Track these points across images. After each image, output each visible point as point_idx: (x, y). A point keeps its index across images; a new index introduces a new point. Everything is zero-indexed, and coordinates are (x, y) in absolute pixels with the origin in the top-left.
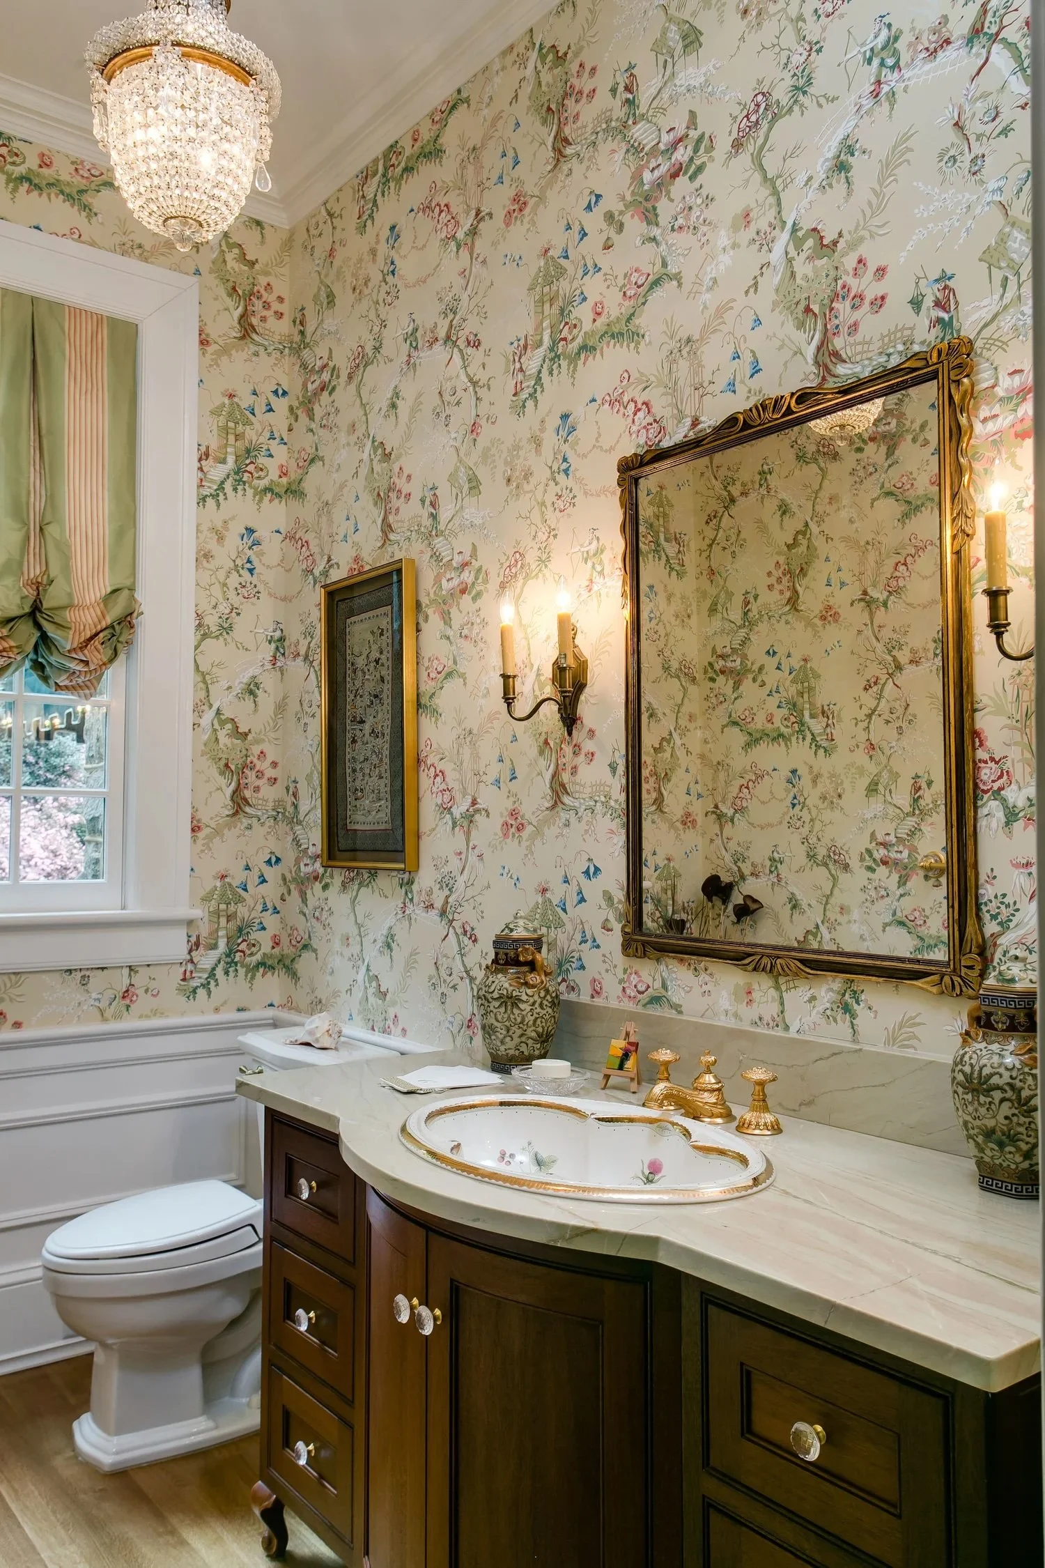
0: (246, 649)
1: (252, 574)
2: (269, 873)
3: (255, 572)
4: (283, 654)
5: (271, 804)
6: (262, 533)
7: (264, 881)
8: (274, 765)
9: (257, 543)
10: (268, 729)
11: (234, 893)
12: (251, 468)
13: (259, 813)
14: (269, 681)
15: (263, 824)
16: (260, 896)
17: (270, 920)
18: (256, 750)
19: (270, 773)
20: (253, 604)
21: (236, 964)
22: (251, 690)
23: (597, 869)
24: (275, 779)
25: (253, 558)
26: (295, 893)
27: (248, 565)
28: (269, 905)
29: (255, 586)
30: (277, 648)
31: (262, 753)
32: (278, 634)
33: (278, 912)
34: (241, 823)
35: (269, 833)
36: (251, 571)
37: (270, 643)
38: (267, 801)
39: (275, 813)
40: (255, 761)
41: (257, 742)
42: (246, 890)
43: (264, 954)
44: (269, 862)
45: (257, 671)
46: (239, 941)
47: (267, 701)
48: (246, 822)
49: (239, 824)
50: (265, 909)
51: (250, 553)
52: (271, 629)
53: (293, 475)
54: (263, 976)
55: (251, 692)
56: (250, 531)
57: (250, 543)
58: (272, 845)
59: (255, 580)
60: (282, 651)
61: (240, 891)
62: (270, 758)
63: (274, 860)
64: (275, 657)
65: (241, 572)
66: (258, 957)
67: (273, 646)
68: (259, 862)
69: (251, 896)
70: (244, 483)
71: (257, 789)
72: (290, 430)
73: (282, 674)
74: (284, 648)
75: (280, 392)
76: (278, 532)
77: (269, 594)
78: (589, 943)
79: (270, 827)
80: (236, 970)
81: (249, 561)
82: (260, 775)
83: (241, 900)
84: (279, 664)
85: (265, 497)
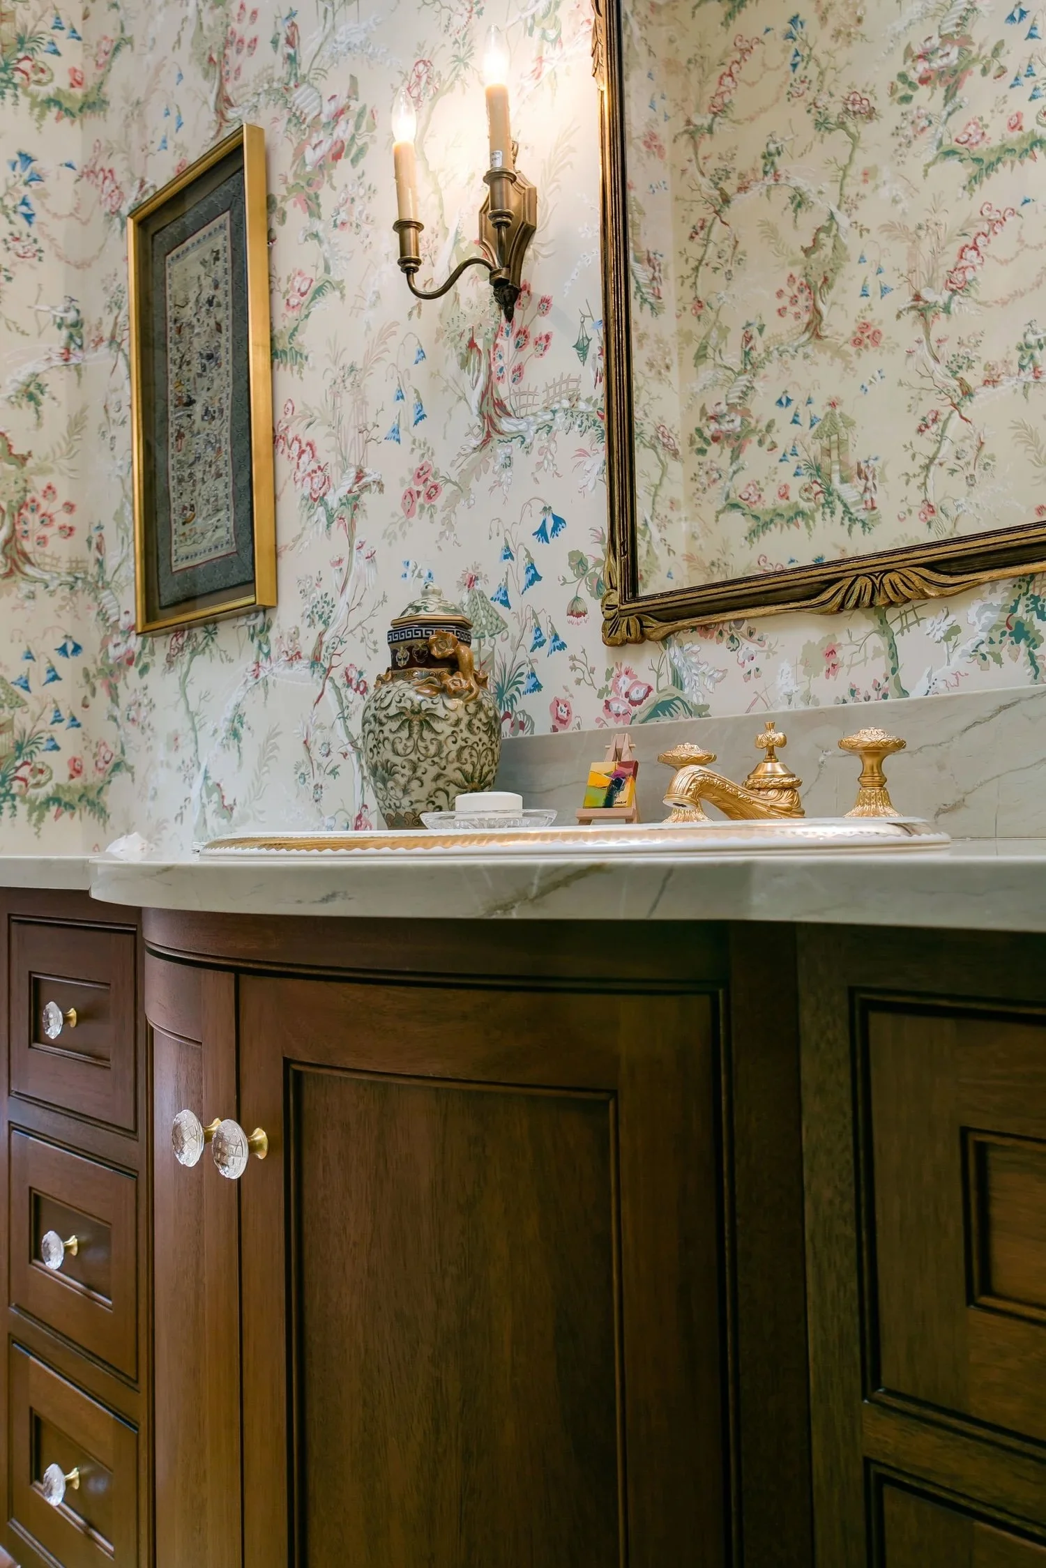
0: (23, 333)
1: (30, 223)
2: (64, 666)
3: (34, 219)
4: (81, 347)
5: (64, 566)
6: (46, 163)
7: (55, 678)
8: (70, 507)
9: (37, 178)
10: (58, 454)
11: (10, 693)
12: (25, 65)
13: (47, 577)
14: (58, 383)
15: (52, 593)
16: (50, 700)
17: (62, 734)
18: (40, 483)
19: (62, 519)
20: (32, 267)
21: (13, 797)
22: (32, 393)
23: (558, 521)
24: (71, 529)
25: (30, 199)
26: (102, 692)
27: (24, 209)
28: (65, 714)
29: (35, 241)
30: (71, 337)
31: (49, 488)
32: (71, 317)
33: (79, 726)
34: (19, 589)
35: (62, 608)
36: (28, 217)
37: (60, 327)
38: (58, 559)
39: (71, 579)
40: (40, 499)
41: (41, 471)
42: (27, 688)
43: (58, 785)
44: (63, 650)
45: (41, 367)
46: (18, 763)
47: (56, 412)
48: (25, 587)
49: (15, 589)
50: (58, 719)
51: (26, 191)
52: (61, 308)
53: (90, 82)
54: (56, 817)
55: (31, 397)
56: (27, 159)
57: (26, 175)
58: (67, 624)
59: (34, 231)
60: (78, 341)
61: (18, 689)
62: (63, 496)
63: (70, 647)
64: (68, 350)
65: (13, 216)
66: (48, 789)
67: (65, 333)
68: (47, 647)
69: (37, 698)
70: (16, 86)
71: (42, 541)
72: (85, 17)
73: (79, 375)
74: (81, 337)
76: (69, 166)
77: (58, 255)
78: (548, 645)
79: (64, 598)
80: (14, 807)
81: (24, 202)
82: (47, 520)
83: (19, 703)
84: (73, 360)
85: (48, 113)
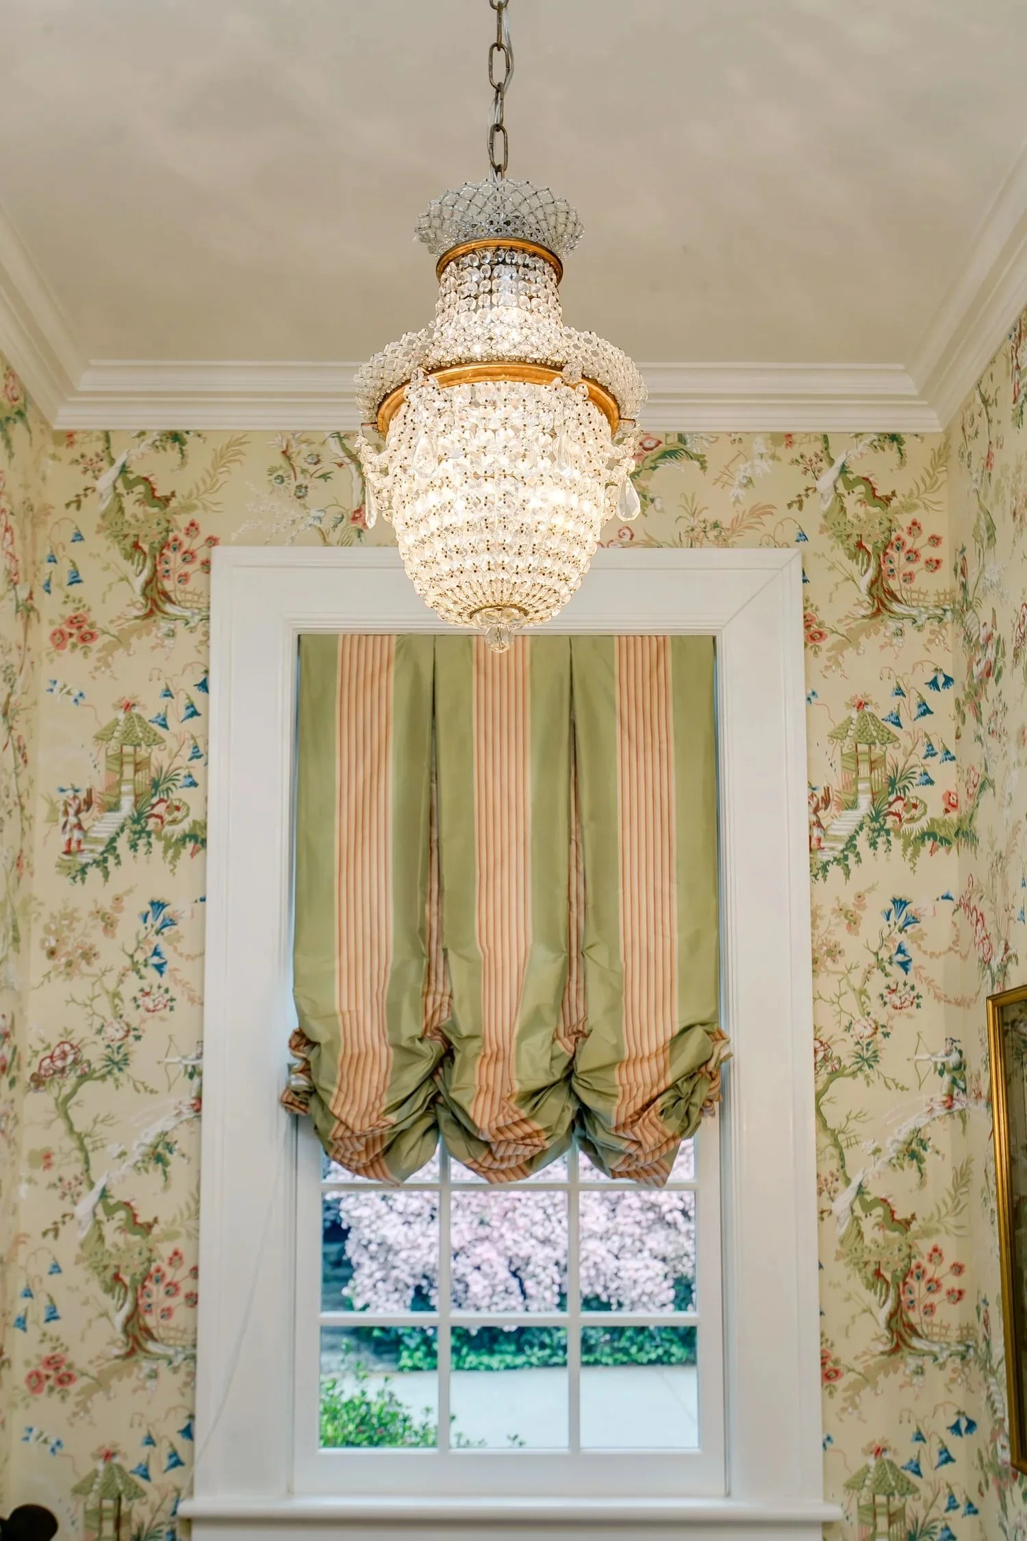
0: (902, 1088)
1: (906, 970)
2: (957, 1445)
3: (911, 966)
4: (964, 1091)
5: (954, 1334)
6: (921, 903)
7: (949, 1459)
8: (958, 1269)
9: (913, 920)
10: (944, 1211)
11: (899, 1477)
12: (898, 807)
13: (936, 1348)
14: (942, 1135)
15: (942, 1366)
16: (943, 1484)
17: (959, 1522)
18: (925, 1246)
19: (951, 1282)
20: (910, 1016)
22: (914, 1151)
24: (960, 1293)
25: (907, 945)
27: (900, 957)
28: (960, 1499)
29: (913, 988)
30: (954, 1082)
31: (935, 1250)
32: (955, 1058)
33: (976, 1512)
34: (906, 1365)
35: (953, 1381)
36: (904, 965)
37: (941, 1073)
38: (947, 1328)
39: (961, 1348)
40: (926, 1264)
41: (926, 1233)
42: (918, 1473)
44: (956, 1428)
45: (923, 1121)
47: (939, 1168)
48: (913, 1362)
49: (902, 1366)
50: (953, 1505)
51: (901, 938)
52: (942, 1052)
53: (964, 808)
55: (913, 1155)
56: (900, 903)
57: (901, 922)
58: (959, 1398)
59: (911, 978)
60: (962, 1084)
61: (909, 1474)
62: (950, 1258)
63: (964, 1424)
64: (951, 1097)
65: (888, 968)
67: (947, 1078)
68: (940, 1427)
69: (930, 1484)
70: (888, 832)
71: (930, 1309)
72: (958, 737)
73: (964, 1122)
74: (964, 1080)
75: (941, 680)
76: (947, 897)
77: (937, 997)
79: (954, 1371)
81: (900, 950)
82: (934, 1286)
83: (911, 1489)
84: (957, 1106)
85: (922, 848)
